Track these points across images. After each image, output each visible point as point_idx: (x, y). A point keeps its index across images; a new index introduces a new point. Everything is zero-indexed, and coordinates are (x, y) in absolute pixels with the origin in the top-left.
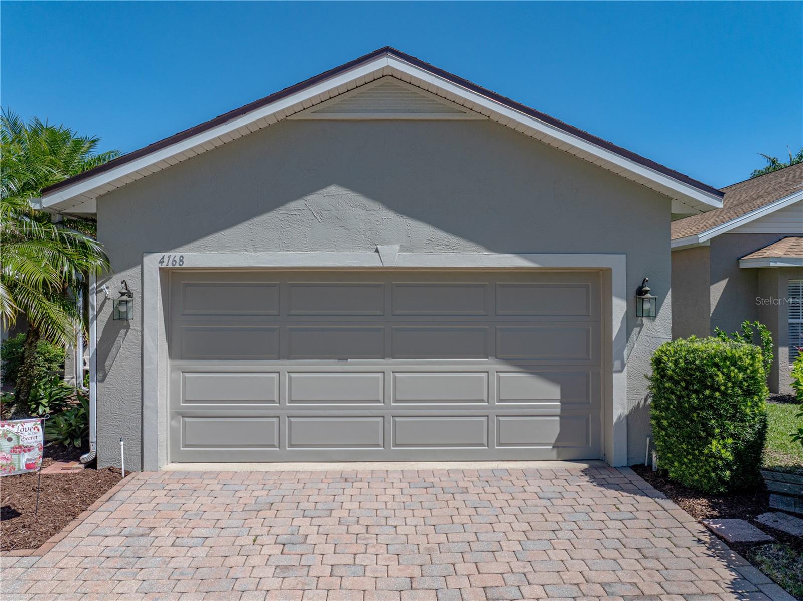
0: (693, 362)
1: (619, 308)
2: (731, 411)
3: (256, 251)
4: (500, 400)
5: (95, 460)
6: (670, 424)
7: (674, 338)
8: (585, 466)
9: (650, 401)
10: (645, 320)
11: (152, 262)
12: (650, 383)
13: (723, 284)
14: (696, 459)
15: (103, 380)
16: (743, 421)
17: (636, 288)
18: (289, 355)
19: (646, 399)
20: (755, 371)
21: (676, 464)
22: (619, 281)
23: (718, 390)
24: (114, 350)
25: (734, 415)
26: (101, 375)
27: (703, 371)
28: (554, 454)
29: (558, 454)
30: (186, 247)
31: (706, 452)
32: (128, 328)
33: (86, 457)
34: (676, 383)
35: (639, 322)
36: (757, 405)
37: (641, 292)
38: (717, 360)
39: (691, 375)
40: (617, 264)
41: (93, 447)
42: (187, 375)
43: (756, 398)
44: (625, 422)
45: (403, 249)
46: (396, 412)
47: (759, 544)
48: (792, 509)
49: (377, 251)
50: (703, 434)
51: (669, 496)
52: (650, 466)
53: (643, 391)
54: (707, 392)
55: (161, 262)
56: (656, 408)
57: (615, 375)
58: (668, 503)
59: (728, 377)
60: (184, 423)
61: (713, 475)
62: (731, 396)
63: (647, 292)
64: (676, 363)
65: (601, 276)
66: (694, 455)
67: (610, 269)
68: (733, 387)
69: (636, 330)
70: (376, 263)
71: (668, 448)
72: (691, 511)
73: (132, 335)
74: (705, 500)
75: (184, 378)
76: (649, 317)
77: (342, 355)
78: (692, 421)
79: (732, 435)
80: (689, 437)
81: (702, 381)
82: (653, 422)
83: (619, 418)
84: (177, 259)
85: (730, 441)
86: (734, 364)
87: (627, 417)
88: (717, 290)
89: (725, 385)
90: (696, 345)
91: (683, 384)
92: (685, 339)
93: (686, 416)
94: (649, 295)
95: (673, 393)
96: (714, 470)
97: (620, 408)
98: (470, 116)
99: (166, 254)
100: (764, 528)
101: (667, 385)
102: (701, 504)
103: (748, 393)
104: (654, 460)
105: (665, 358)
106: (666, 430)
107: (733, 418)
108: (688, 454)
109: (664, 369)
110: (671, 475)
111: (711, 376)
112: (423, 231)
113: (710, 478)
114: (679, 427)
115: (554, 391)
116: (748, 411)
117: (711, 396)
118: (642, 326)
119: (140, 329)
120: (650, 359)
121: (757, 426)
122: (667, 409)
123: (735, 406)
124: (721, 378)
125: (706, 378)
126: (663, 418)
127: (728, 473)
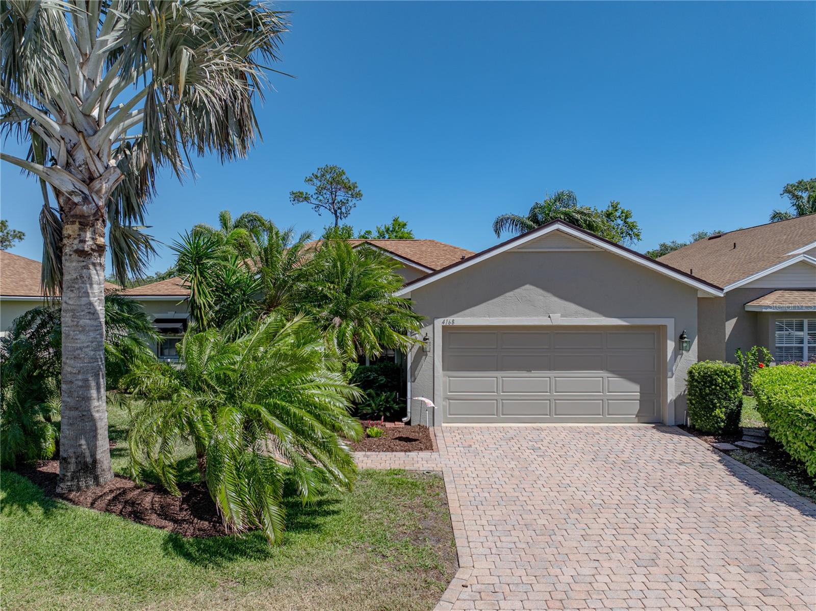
0: (707, 373)
1: (671, 345)
2: (724, 396)
3: (489, 317)
4: (609, 392)
5: (410, 421)
6: (696, 403)
7: (699, 361)
8: (654, 425)
9: (686, 392)
10: (684, 352)
11: (439, 323)
12: (686, 383)
13: (734, 321)
14: (708, 418)
15: (414, 381)
16: (730, 400)
17: (680, 335)
18: (502, 368)
19: (685, 391)
20: (736, 378)
21: (699, 421)
22: (671, 331)
23: (719, 386)
24: (419, 366)
25: (726, 398)
26: (413, 379)
27: (711, 377)
28: (636, 420)
29: (639, 420)
30: (455, 315)
31: (713, 414)
32: (426, 355)
33: (405, 419)
34: (699, 383)
35: (681, 352)
36: (736, 393)
37: (682, 337)
38: (718, 372)
39: (706, 379)
40: (670, 323)
41: (409, 414)
42: (451, 378)
43: (736, 390)
44: (674, 403)
45: (562, 316)
46: (556, 398)
47: (732, 450)
48: (752, 440)
49: (549, 317)
50: (711, 406)
51: (697, 436)
52: (687, 425)
53: (683, 388)
54: (713, 387)
55: (443, 323)
56: (690, 395)
57: (668, 379)
58: (696, 439)
59: (723, 380)
60: (450, 403)
61: (716, 425)
62: (724, 389)
63: (685, 338)
64: (699, 373)
65: (662, 329)
66: (707, 416)
67: (666, 326)
68: (725, 385)
69: (679, 356)
70: (549, 323)
71: (695, 414)
72: (706, 441)
73: (429, 359)
74: (712, 437)
75: (449, 380)
76: (686, 350)
77: (529, 370)
78: (706, 400)
79: (724, 407)
80: (705, 408)
81: (711, 382)
82: (688, 402)
83: (671, 401)
84: (451, 321)
85: (724, 410)
86: (726, 374)
87: (675, 400)
88: (730, 325)
89: (722, 384)
90: (709, 365)
91: (702, 383)
92: (704, 361)
93: (704, 398)
94: (686, 340)
95: (697, 387)
96: (717, 423)
97: (671, 396)
98: (596, 249)
99: (446, 319)
100: (737, 446)
101: (695, 384)
102: (711, 438)
103: (732, 388)
104: (688, 421)
105: (694, 371)
106: (694, 405)
107: (725, 399)
108: (705, 416)
109: (693, 376)
110: (696, 427)
111: (715, 380)
112: (572, 307)
113: (715, 427)
114: (700, 403)
115: (637, 388)
116: (732, 396)
117: (715, 389)
118: (682, 354)
119: (432, 356)
120: (686, 371)
121: (737, 403)
122: (695, 395)
123: (726, 394)
124: (720, 380)
125: (713, 380)
126: (693, 400)
127: (723, 424)
